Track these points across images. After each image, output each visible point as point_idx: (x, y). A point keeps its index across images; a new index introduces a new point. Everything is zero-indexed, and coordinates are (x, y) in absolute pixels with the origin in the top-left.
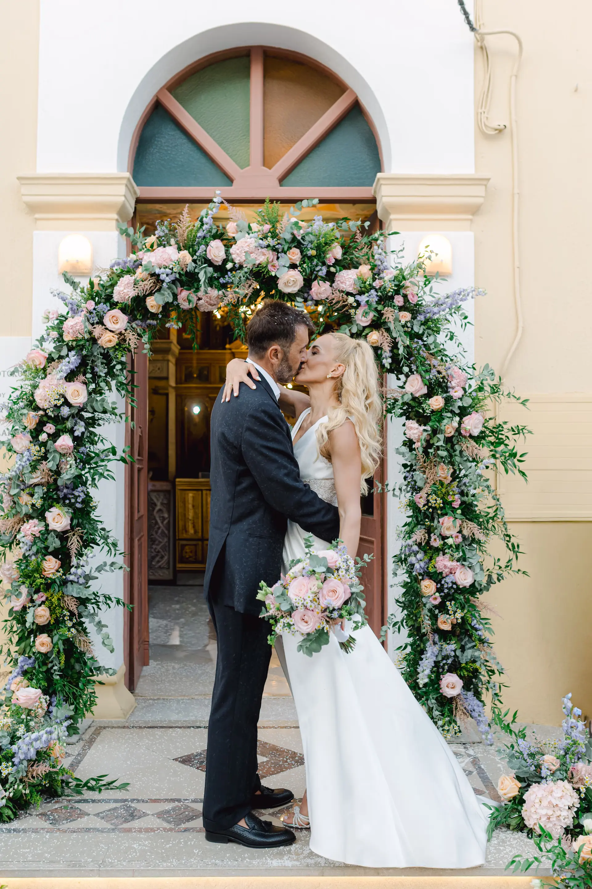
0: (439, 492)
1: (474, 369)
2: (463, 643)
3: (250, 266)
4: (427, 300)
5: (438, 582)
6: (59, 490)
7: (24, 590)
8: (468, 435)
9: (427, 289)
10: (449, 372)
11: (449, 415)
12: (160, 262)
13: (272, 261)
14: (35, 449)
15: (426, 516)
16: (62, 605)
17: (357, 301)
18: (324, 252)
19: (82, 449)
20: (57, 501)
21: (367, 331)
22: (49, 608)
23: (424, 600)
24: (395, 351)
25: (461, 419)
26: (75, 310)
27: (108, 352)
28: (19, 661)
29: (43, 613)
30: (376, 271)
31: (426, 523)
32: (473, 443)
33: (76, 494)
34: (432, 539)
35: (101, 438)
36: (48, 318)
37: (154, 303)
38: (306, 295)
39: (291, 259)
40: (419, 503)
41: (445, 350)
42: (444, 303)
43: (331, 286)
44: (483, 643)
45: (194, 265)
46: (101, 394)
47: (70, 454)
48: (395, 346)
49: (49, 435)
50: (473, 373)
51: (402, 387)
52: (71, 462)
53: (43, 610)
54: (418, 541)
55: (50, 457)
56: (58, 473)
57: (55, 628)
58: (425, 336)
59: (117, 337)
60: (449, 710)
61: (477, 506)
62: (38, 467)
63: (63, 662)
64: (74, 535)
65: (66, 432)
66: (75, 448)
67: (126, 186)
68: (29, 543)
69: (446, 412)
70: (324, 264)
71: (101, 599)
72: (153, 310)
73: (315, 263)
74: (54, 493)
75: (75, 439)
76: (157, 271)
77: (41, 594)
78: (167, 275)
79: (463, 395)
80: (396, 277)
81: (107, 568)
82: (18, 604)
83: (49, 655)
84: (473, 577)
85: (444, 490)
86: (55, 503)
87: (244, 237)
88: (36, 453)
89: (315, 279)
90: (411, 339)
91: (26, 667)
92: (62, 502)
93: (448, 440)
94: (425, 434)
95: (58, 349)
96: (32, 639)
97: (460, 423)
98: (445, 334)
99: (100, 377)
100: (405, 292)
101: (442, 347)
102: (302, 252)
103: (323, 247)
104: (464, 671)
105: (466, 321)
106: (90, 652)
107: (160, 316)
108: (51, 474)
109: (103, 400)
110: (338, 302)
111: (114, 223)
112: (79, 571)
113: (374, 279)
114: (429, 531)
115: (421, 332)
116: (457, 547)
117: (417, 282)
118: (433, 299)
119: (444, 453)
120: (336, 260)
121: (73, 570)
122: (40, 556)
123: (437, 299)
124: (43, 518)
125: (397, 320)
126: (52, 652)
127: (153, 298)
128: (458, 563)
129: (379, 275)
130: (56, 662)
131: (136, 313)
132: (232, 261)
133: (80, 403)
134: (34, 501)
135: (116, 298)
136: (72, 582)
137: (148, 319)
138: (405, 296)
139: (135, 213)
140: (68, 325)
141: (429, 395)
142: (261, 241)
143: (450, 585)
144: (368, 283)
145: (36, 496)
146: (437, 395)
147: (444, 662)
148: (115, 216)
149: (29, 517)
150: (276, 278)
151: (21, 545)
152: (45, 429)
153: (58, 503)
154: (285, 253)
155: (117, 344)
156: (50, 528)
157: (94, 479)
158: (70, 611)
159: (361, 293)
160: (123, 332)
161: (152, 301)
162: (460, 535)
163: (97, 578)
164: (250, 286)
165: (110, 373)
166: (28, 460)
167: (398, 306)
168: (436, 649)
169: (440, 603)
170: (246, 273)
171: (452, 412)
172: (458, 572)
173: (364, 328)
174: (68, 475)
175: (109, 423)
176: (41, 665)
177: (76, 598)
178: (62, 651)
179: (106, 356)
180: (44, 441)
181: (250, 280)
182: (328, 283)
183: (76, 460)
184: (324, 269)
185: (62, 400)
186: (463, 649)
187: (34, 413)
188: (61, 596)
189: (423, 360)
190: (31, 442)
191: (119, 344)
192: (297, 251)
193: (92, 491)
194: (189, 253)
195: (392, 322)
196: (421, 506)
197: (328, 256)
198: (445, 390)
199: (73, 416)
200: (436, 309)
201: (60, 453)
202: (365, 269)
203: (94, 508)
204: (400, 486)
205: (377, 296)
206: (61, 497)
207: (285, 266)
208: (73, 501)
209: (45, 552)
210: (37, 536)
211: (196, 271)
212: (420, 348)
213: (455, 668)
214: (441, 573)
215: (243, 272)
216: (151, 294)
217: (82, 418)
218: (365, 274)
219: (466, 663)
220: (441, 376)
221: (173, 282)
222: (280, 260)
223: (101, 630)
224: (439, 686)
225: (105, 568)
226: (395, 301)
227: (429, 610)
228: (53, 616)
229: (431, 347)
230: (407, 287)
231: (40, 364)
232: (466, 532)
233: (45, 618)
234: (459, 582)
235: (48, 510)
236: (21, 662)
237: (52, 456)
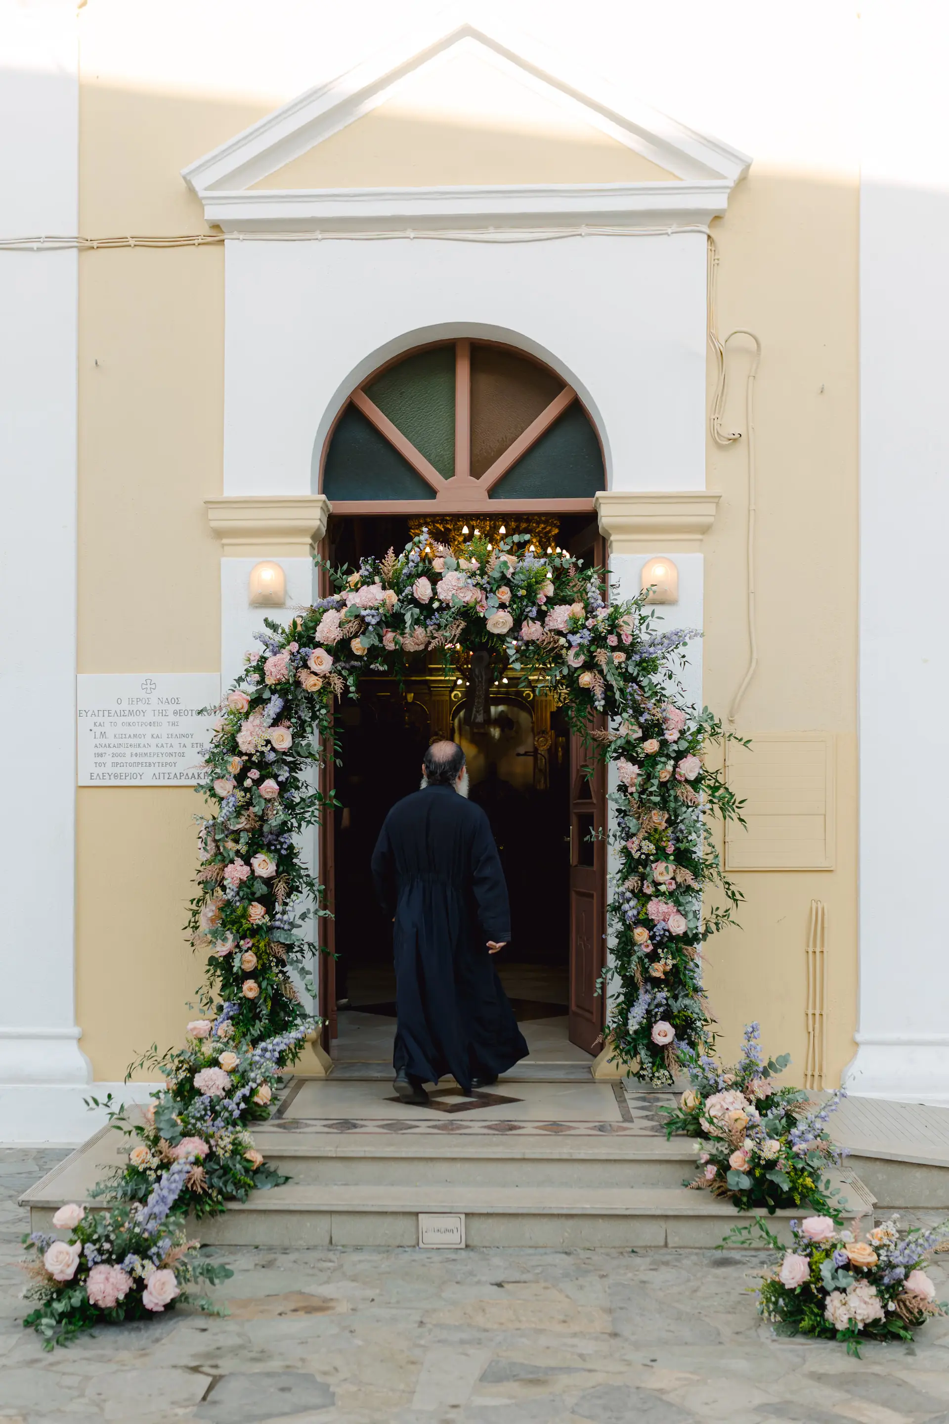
0: (652, 838)
1: (694, 708)
2: (676, 992)
3: (458, 606)
4: (644, 637)
5: (650, 929)
6: (264, 836)
7: (230, 936)
8: (683, 779)
9: (644, 627)
10: (665, 713)
11: (663, 759)
12: (365, 603)
13: (481, 601)
14: (240, 794)
15: (639, 861)
16: (268, 951)
17: (568, 641)
18: (536, 592)
19: (286, 796)
20: (261, 847)
21: (579, 672)
22: (256, 954)
23: (636, 948)
24: (609, 693)
25: (677, 763)
26: (277, 649)
27: (312, 696)
28: (224, 1007)
29: (250, 958)
30: (589, 609)
31: (640, 871)
32: (689, 788)
33: (282, 840)
34: (645, 886)
35: (305, 785)
36: (249, 660)
37: (359, 646)
38: (516, 634)
39: (500, 598)
40: (632, 848)
41: (662, 690)
42: (661, 642)
43: (542, 626)
44: (697, 992)
45: (400, 604)
46: (304, 738)
47: (275, 799)
48: (608, 688)
49: (253, 780)
50: (693, 713)
51: (617, 729)
52: (277, 808)
53: (251, 955)
54: (631, 888)
55: (254, 802)
56: (262, 819)
57: (262, 974)
58: (640, 677)
59: (321, 680)
60: (660, 1058)
61: (695, 853)
62: (244, 813)
63: (270, 1007)
64: (279, 881)
65: (270, 778)
66: (279, 793)
67: (322, 508)
68: (236, 889)
69: (661, 757)
70: (534, 604)
71: (306, 947)
72: (358, 653)
73: (525, 603)
74: (260, 839)
75: (279, 783)
76: (363, 613)
77: (248, 940)
78: (373, 616)
79: (679, 738)
80: (610, 616)
81: (311, 915)
82: (225, 949)
83: (256, 1001)
84: (686, 925)
85: (657, 836)
86: (260, 850)
87: (451, 573)
88: (241, 799)
89: (525, 619)
90: (626, 681)
91: (231, 1013)
92: (266, 848)
93: (663, 785)
94: (640, 779)
95: (261, 691)
96: (238, 986)
97: (675, 767)
98: (663, 674)
99: (303, 720)
100: (619, 632)
101: (659, 687)
102: (511, 591)
103: (534, 586)
104: (677, 1020)
105: (685, 659)
107: (365, 659)
108: (257, 820)
109: (309, 745)
110: (549, 643)
111: (308, 548)
112: (285, 917)
113: (587, 619)
114: (643, 877)
115: (635, 673)
116: (672, 893)
117: (630, 621)
118: (650, 637)
119: (657, 799)
120: (547, 597)
121: (278, 916)
122: (246, 902)
123: (653, 637)
124: (249, 864)
125: (610, 662)
126: (259, 997)
127: (358, 640)
128: (673, 910)
129: (592, 612)
130: (263, 1007)
131: (339, 654)
132: (439, 600)
133: (285, 748)
134: (239, 847)
135: (319, 638)
136: (279, 928)
137: (352, 660)
138: (619, 636)
139: (327, 530)
140: (270, 666)
141: (644, 739)
142: (469, 581)
143: (662, 933)
144: (580, 623)
145: (242, 841)
146: (652, 738)
147: (657, 1010)
148: (310, 541)
150: (485, 619)
151: (228, 890)
152: (249, 774)
153: (263, 849)
154: (494, 592)
155: (321, 688)
157: (298, 826)
158: (276, 958)
159: (574, 632)
160: (328, 675)
161: (358, 643)
162: (673, 882)
163: (301, 926)
164: (458, 626)
165: (314, 717)
166: (233, 805)
167: (612, 647)
168: (648, 997)
169: (652, 951)
170: (453, 613)
171: (667, 756)
172: (671, 919)
173: (576, 669)
174: (274, 821)
175: (312, 767)
176: (248, 1010)
177: (282, 944)
178: (269, 996)
179: (310, 699)
180: (249, 787)
181: (457, 620)
182: (538, 623)
183: (281, 806)
184: (535, 609)
185: (269, 747)
186: (676, 997)
187: (238, 759)
188: (268, 942)
189: (638, 703)
190: (236, 788)
191: (323, 688)
192: (506, 589)
193: (296, 838)
194: (395, 592)
195: (605, 664)
196: (633, 852)
197: (538, 596)
198: (661, 733)
199: (278, 761)
200: (651, 649)
201: (265, 799)
202: (578, 607)
203: (297, 855)
204: (614, 833)
205: (590, 636)
206: (265, 843)
207: (493, 607)
208: (279, 847)
209: (251, 898)
210: (244, 880)
211: (402, 611)
212: (635, 691)
213: (667, 1016)
214: (652, 920)
215: (450, 612)
216: (356, 636)
217: (285, 763)
218: (578, 613)
219: (679, 1012)
220: (657, 718)
221: (378, 624)
222: (488, 600)
223: (305, 977)
224: (651, 1034)
225: (309, 916)
226: (608, 641)
227: (640, 958)
228: (261, 962)
229: (646, 689)
230: (621, 626)
231: (242, 708)
232: (679, 880)
233: (253, 964)
234: (672, 930)
235: (253, 856)
236: (228, 1007)
237: (257, 801)
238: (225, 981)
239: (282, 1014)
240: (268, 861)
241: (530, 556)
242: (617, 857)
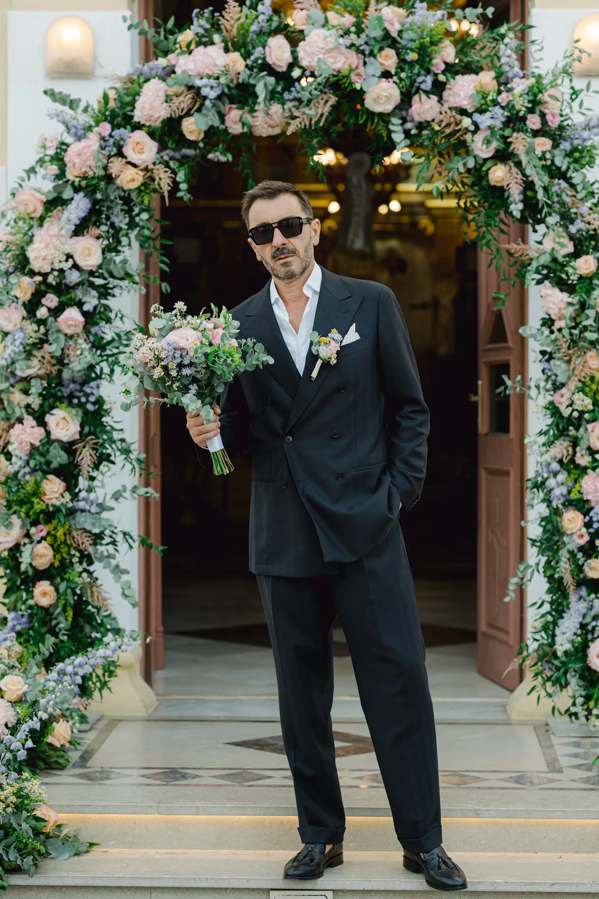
0: (587, 390)
3: (326, 75)
4: (577, 119)
5: (585, 513)
6: (62, 385)
7: (16, 521)
9: (576, 104)
12: (201, 70)
13: (357, 68)
14: (31, 328)
15: (570, 421)
16: (69, 542)
17: (475, 124)
18: (430, 57)
19: (94, 330)
20: (61, 399)
21: (488, 165)
22: (52, 546)
23: (565, 539)
24: (529, 193)
26: (82, 133)
27: (129, 194)
28: (9, 620)
29: (44, 551)
30: (502, 79)
31: (571, 433)
33: (88, 390)
34: (578, 455)
35: (119, 315)
36: (44, 147)
37: (193, 127)
38: (404, 113)
39: (382, 64)
40: (560, 403)
43: (439, 102)
45: (248, 72)
46: (118, 252)
47: (79, 335)
48: (529, 185)
49: (49, 309)
51: (540, 243)
52: (81, 346)
53: (45, 548)
54: (559, 456)
55: (51, 338)
56: (61, 361)
57: (60, 574)
58: (570, 172)
59: (142, 173)
62: (35, 353)
63: (70, 619)
64: (84, 447)
65: (71, 306)
66: (84, 328)
68: (25, 458)
69: (598, 279)
70: (428, 72)
71: (119, 538)
72: (192, 137)
73: (416, 71)
74: (57, 389)
75: (85, 314)
76: (198, 83)
77: (41, 527)
78: (212, 88)
80: (531, 89)
81: (127, 494)
82: (9, 539)
83: (51, 611)
85: (594, 387)
86: (58, 403)
87: (317, 31)
88: (33, 334)
89: (417, 92)
90: (551, 177)
91: (18, 628)
92: (66, 402)
94: (571, 310)
95: (59, 189)
99: (120, 229)
100: (543, 110)
102: (398, 54)
103: (428, 48)
106: (107, 608)
107: (201, 145)
108: (53, 362)
109: (123, 261)
110: (448, 125)
112: (92, 496)
113: (499, 92)
114: (575, 443)
115: (564, 167)
117: (560, 96)
118: (583, 118)
119: (593, 336)
120: (446, 63)
121: (83, 494)
122: (39, 474)
123: (588, 118)
124: (43, 423)
125: (530, 150)
126: (55, 606)
127: (191, 120)
129: (506, 84)
130: (61, 619)
131: (166, 139)
132: (302, 66)
133: (93, 266)
134: (30, 400)
135: (138, 118)
136: (83, 511)
137: (184, 147)
138: (543, 116)
141: (576, 255)
142: (341, 40)
144: (490, 98)
145: (34, 392)
146: (588, 254)
147: (594, 623)
150: (361, 93)
151: (14, 459)
152: (44, 301)
153: (62, 402)
154: (375, 57)
155: (142, 185)
157: (111, 372)
158: (80, 551)
159: (481, 111)
160: (151, 167)
161: (191, 124)
163: (113, 509)
164: (327, 102)
165: (132, 225)
166: (21, 344)
167: (532, 130)
168: (582, 606)
169: (588, 542)
170: (319, 84)
173: (485, 160)
174: (77, 365)
175: (129, 292)
176: (40, 623)
178: (70, 604)
179: (127, 200)
180: (43, 318)
181: (325, 93)
182: (434, 98)
183: (87, 343)
184: (429, 79)
185: (71, 262)
187: (28, 280)
188: (68, 530)
190: (26, 319)
191: (144, 184)
192: (390, 53)
194: (241, 55)
195: (524, 153)
196: (562, 408)
197: (434, 61)
199: (82, 283)
200: (585, 134)
201: (66, 335)
202: (487, 77)
203: (108, 412)
204: (536, 381)
205: (503, 116)
206: (65, 394)
207: (374, 76)
208: (83, 400)
209: (46, 469)
210: (36, 446)
211: (252, 81)
212: (564, 190)
214: (588, 501)
215: (315, 83)
216: (188, 114)
218: (487, 84)
220: (593, 227)
221: (219, 98)
222: (367, 66)
223: (120, 578)
224: (586, 656)
225: (124, 494)
226: (528, 122)
227: (571, 553)
228: (58, 557)
229: (579, 188)
230: (545, 103)
231: (35, 211)
233: (48, 559)
235: (48, 412)
236: (13, 619)
237: (54, 337)
238: (10, 583)
239: (87, 629)
240: (69, 418)
241: (422, 8)
242: (541, 415)
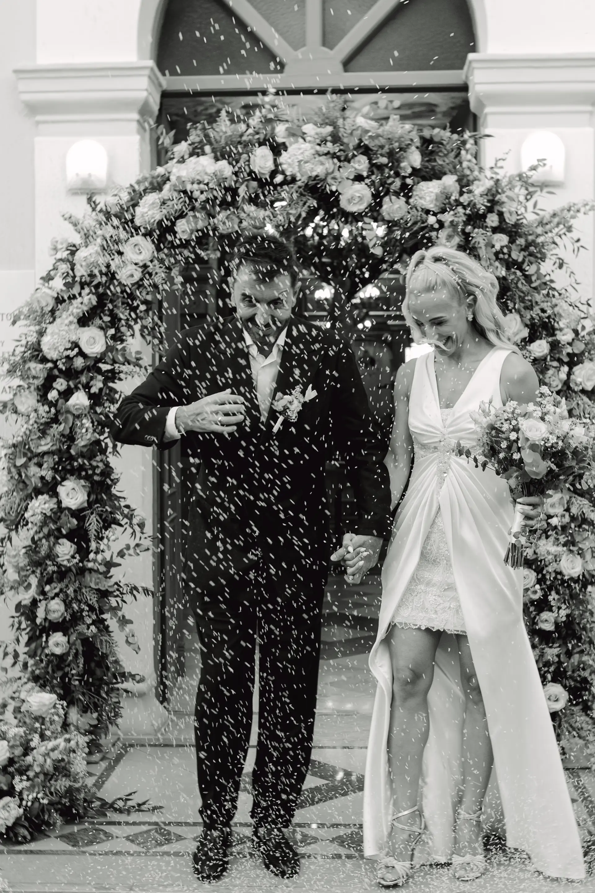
1: (589, 305)
2: (569, 647)
3: (305, 179)
4: (530, 218)
5: (539, 570)
6: (73, 460)
7: (34, 581)
8: (579, 389)
9: (530, 204)
10: (556, 310)
11: (555, 364)
12: (193, 176)
13: (333, 172)
14: (43, 409)
16: (79, 598)
17: (439, 221)
18: (399, 161)
19: (100, 410)
20: (71, 472)
22: (64, 601)
25: (571, 369)
27: (129, 289)
28: (29, 665)
29: (56, 607)
30: (464, 182)
32: (586, 399)
33: (94, 464)
36: (56, 249)
37: (186, 227)
38: (375, 214)
39: (355, 169)
41: (552, 281)
42: (550, 222)
43: (407, 203)
45: (234, 177)
46: (122, 341)
47: (86, 415)
49: (60, 393)
50: (588, 310)
52: (87, 425)
53: (57, 604)
55: (61, 418)
56: (71, 438)
57: (72, 626)
58: (526, 264)
59: (140, 270)
62: (48, 432)
63: (81, 666)
64: (92, 513)
65: (80, 389)
66: (91, 408)
67: (150, 77)
68: (39, 524)
69: (552, 361)
70: (397, 174)
71: (126, 591)
72: (184, 237)
73: (386, 174)
74: (67, 463)
75: (91, 396)
76: (189, 187)
77: (54, 585)
78: (202, 192)
79: (573, 340)
80: (489, 190)
81: (132, 551)
82: (27, 597)
83: (65, 658)
84: (583, 566)
86: (68, 476)
87: (297, 142)
88: (44, 415)
89: (386, 195)
90: (508, 269)
91: (37, 672)
92: (77, 474)
95: (69, 286)
96: (44, 639)
97: (569, 374)
98: (553, 262)
99: (120, 320)
100: (500, 209)
101: (548, 278)
102: (370, 159)
103: (397, 153)
104: (571, 681)
105: (578, 244)
106: (114, 655)
107: (193, 244)
108: (64, 440)
109: (124, 349)
110: (415, 223)
111: (135, 125)
112: (100, 557)
113: (461, 193)
115: (520, 260)
116: (564, 528)
117: (514, 197)
118: (537, 217)
120: (414, 169)
121: (92, 556)
122: (52, 539)
123: (541, 217)
124: (54, 494)
125: (490, 245)
126: (68, 654)
127: (184, 221)
128: (565, 548)
129: (467, 186)
130: (73, 665)
132: (283, 173)
133: (97, 353)
134: (43, 473)
135: (138, 222)
136: (91, 570)
138: (501, 214)
139: (160, 110)
140: (81, 254)
141: (531, 339)
142: (318, 148)
143: (554, 575)
144: (453, 198)
145: (45, 466)
146: (541, 339)
147: (546, 670)
148: (136, 116)
149: (38, 492)
150: (337, 194)
151: (30, 525)
152: (55, 385)
153: (72, 475)
154: (349, 162)
155: (140, 280)
156: (63, 505)
157: (115, 446)
158: (89, 605)
159: (444, 211)
160: (148, 264)
161: (183, 225)
162: (567, 515)
163: (120, 565)
164: (305, 204)
166: (36, 422)
167: (492, 227)
169: (541, 597)
170: (300, 187)
171: (560, 361)
172: (564, 558)
174: (82, 441)
175: (133, 376)
176: (55, 669)
177: (96, 590)
178: (80, 652)
180: (54, 400)
181: (304, 196)
182: (403, 199)
183: (93, 422)
184: (398, 182)
185: (76, 350)
186: (569, 654)
187: (41, 366)
188: (78, 587)
189: (522, 295)
190: (38, 401)
191: (142, 279)
192: (363, 158)
193: (113, 460)
194: (229, 163)
195: (483, 248)
197: (402, 165)
198: (551, 332)
199: (88, 369)
200: (539, 230)
201: (74, 414)
202: (450, 180)
203: (115, 482)
205: (465, 214)
206: (74, 467)
207: (348, 179)
208: (90, 472)
209: (57, 535)
210: (48, 514)
211: (236, 186)
212: (519, 280)
213: (559, 677)
214: (543, 561)
215: (296, 187)
216: (182, 215)
217: (99, 371)
218: (450, 186)
219: (573, 672)
220: (547, 315)
221: (208, 201)
222: (342, 171)
223: (125, 627)
225: (129, 552)
226: (487, 220)
228: (69, 611)
229: (534, 278)
230: (503, 203)
231: (47, 305)
232: (574, 510)
233: (60, 614)
234: (565, 572)
235: (60, 483)
236: (32, 666)
237: (64, 417)
238: (31, 633)
240: (77, 489)
